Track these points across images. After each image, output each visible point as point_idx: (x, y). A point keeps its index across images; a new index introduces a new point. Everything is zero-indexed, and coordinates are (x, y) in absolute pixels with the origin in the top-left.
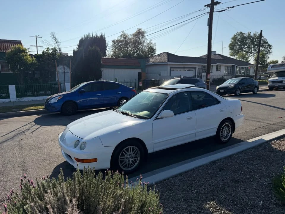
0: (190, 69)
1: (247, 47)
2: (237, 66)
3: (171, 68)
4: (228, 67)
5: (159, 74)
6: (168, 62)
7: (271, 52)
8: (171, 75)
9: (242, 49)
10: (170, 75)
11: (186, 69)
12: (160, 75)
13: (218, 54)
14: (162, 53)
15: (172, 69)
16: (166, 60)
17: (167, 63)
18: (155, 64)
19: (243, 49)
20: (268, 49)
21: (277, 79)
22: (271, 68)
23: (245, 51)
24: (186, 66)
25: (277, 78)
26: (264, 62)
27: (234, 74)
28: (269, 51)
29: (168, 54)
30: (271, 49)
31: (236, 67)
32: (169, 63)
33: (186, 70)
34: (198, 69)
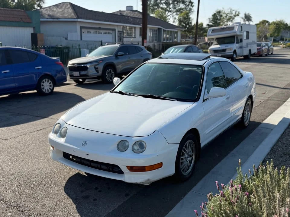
0: (108, 31)
1: (164, 3)
2: (164, 29)
3: (82, 28)
4: (153, 31)
5: (63, 37)
6: (77, 18)
7: (193, 12)
8: (83, 39)
9: (158, 5)
10: (81, 39)
11: (103, 31)
12: (66, 39)
13: (137, 11)
14: (61, 3)
15: (83, 30)
16: (73, 14)
17: (76, 20)
18: (54, 20)
19: (160, 5)
20: (190, 6)
21: (219, 48)
22: (212, 32)
23: (162, 8)
24: (102, 27)
25: (218, 46)
26: (188, 24)
27: (161, 40)
28: (190, 9)
29: (73, 6)
30: (193, 6)
31: (162, 30)
32: (79, 20)
33: (103, 33)
34: (118, 32)
